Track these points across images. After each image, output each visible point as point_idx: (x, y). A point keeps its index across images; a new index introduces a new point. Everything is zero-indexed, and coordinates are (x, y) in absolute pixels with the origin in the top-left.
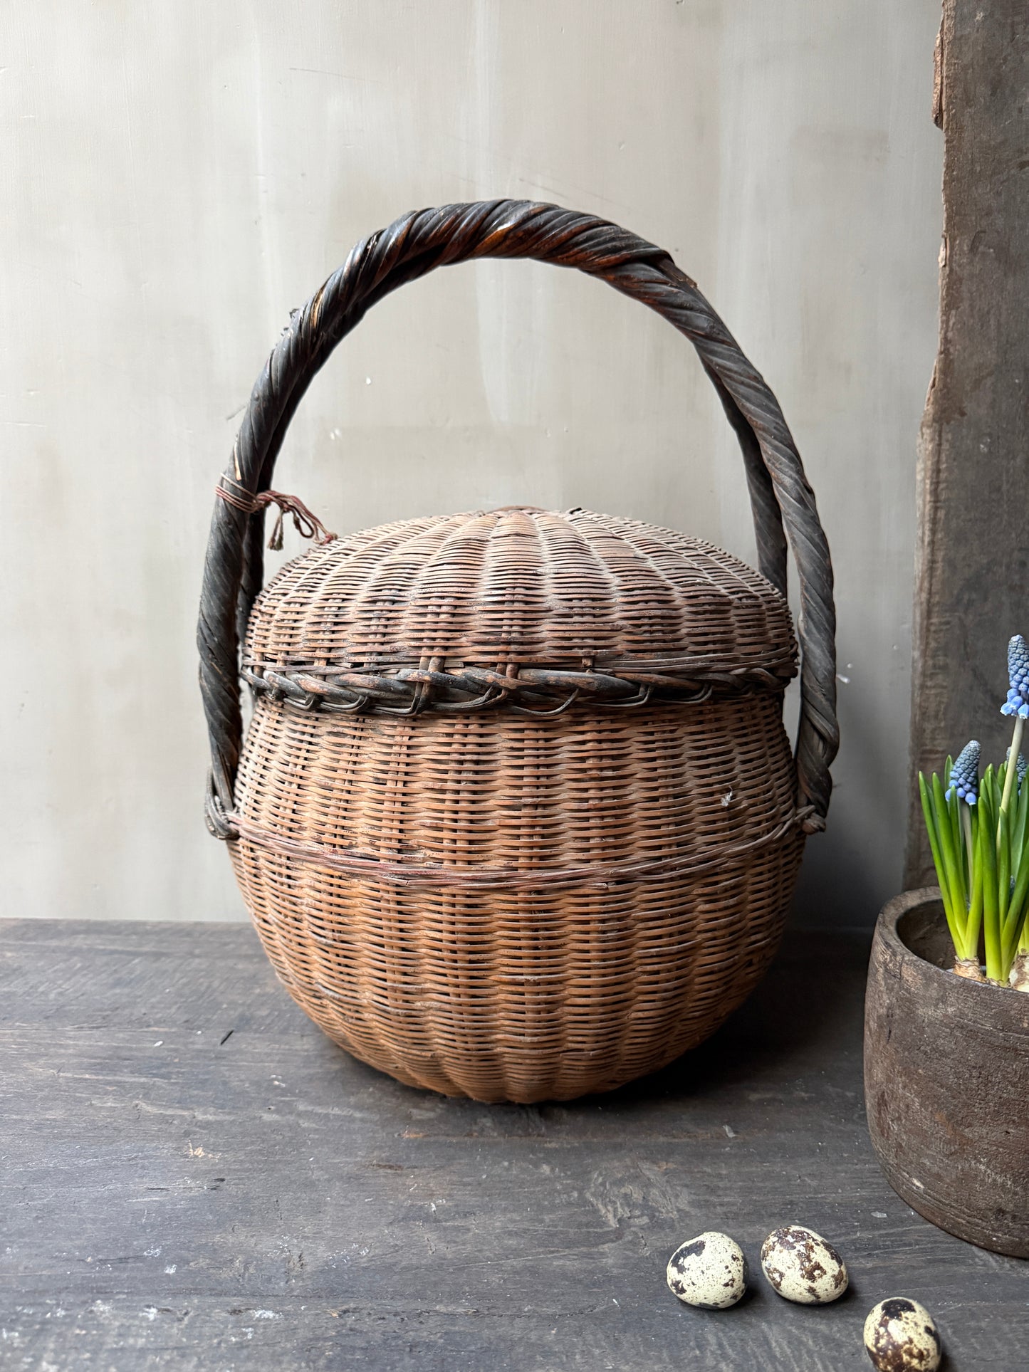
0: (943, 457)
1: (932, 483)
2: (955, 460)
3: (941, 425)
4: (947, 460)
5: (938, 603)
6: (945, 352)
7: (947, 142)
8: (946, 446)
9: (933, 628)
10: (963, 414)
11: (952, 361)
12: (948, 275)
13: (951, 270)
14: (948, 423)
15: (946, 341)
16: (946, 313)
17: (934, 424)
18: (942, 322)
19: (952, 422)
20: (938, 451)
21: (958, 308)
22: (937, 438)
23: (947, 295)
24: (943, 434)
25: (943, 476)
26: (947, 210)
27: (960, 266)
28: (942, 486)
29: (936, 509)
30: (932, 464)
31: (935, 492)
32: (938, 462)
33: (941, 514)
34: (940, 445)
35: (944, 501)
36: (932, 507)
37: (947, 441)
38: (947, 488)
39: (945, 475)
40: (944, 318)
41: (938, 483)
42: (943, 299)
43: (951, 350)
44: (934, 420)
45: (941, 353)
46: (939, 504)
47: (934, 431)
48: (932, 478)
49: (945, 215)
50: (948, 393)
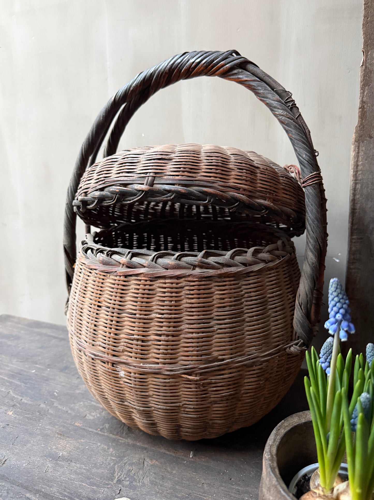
0: (360, 159)
1: (354, 172)
2: (366, 160)
3: (359, 144)
4: (362, 161)
5: (357, 229)
6: (362, 108)
7: (365, 4)
8: (361, 153)
9: (354, 241)
10: (371, 137)
11: (366, 112)
12: (364, 70)
13: (366, 67)
14: (363, 142)
15: (363, 102)
16: (363, 88)
17: (355, 143)
18: (361, 93)
19: (365, 141)
20: (357, 156)
21: (369, 86)
22: (357, 150)
23: (363, 80)
24: (360, 148)
25: (360, 168)
26: (364, 38)
27: (370, 65)
28: (359, 173)
29: (356, 184)
30: (354, 162)
31: (355, 176)
32: (357, 161)
33: (359, 186)
34: (358, 153)
35: (360, 180)
36: (354, 183)
37: (362, 151)
38: (362, 174)
39: (361, 167)
40: (362, 91)
41: (357, 171)
42: (361, 82)
43: (365, 107)
44: (355, 141)
45: (360, 108)
46: (357, 182)
47: (356, 146)
48: (354, 169)
49: (363, 41)
50: (363, 127)
